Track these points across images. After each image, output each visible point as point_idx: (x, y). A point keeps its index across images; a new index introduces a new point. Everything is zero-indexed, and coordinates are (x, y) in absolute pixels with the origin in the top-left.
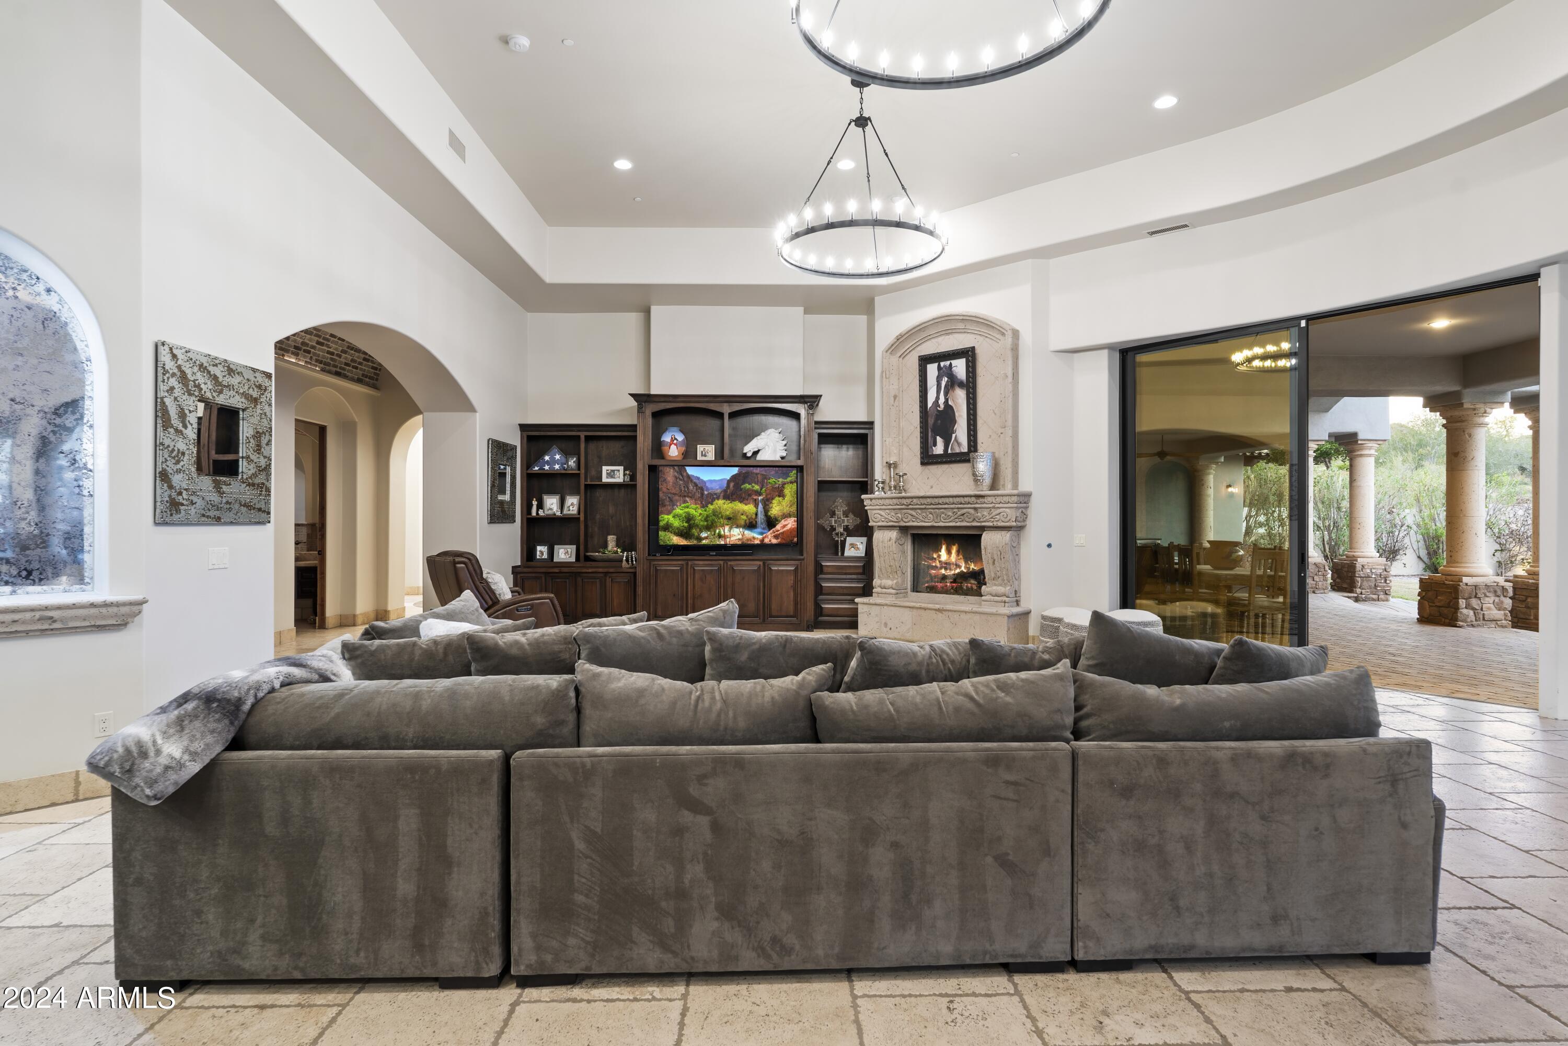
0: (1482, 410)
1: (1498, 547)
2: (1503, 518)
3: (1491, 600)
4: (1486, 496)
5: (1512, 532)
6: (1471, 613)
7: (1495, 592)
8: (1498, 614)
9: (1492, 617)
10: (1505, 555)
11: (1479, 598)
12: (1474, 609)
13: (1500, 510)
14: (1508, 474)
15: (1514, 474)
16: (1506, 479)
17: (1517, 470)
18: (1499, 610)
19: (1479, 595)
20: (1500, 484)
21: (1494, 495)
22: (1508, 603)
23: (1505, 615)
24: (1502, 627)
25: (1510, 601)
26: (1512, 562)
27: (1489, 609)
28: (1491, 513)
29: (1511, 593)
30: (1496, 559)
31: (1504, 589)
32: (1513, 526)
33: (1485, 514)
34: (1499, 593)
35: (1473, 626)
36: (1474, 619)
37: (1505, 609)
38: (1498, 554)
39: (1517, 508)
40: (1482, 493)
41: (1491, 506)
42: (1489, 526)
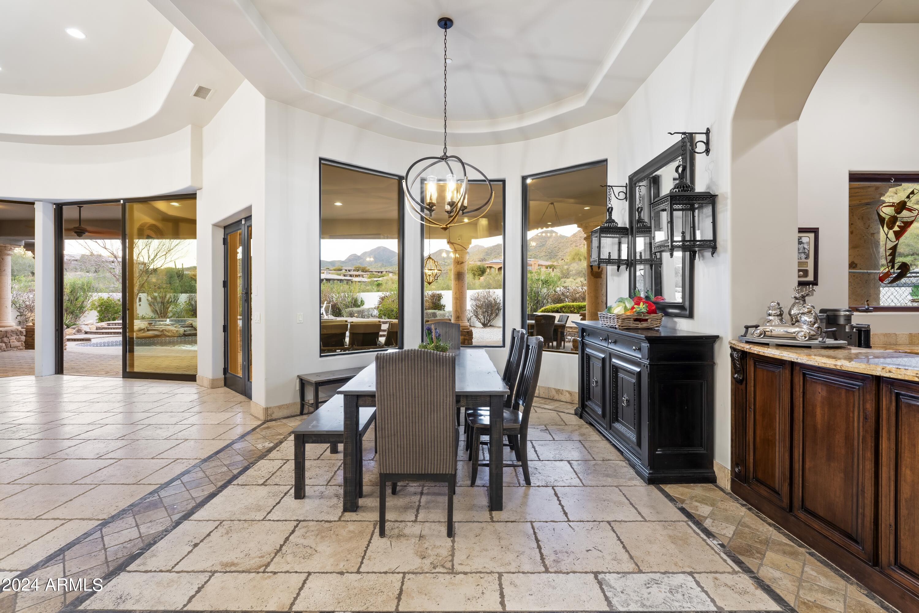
0: (9, 248)
1: (19, 314)
2: (21, 299)
3: (14, 338)
4: (12, 288)
5: (27, 306)
6: (4, 345)
7: (17, 333)
8: (18, 344)
9: (15, 346)
10: (23, 318)
11: (8, 337)
12: (5, 343)
13: (20, 295)
14: (24, 276)
15: (28, 276)
16: (23, 279)
17: (30, 273)
18: (19, 342)
19: (8, 336)
20: (19, 281)
21: (17, 287)
22: (23, 338)
23: (22, 344)
24: (20, 349)
25: (24, 337)
26: (26, 321)
27: (13, 342)
28: (15, 296)
29: (25, 333)
30: (18, 320)
31: (21, 332)
32: (27, 303)
33: (11, 297)
34: (19, 334)
35: (5, 351)
36: (5, 347)
37: (22, 341)
38: (19, 317)
39: (29, 294)
40: (10, 287)
41: (15, 292)
42: (14, 303)
